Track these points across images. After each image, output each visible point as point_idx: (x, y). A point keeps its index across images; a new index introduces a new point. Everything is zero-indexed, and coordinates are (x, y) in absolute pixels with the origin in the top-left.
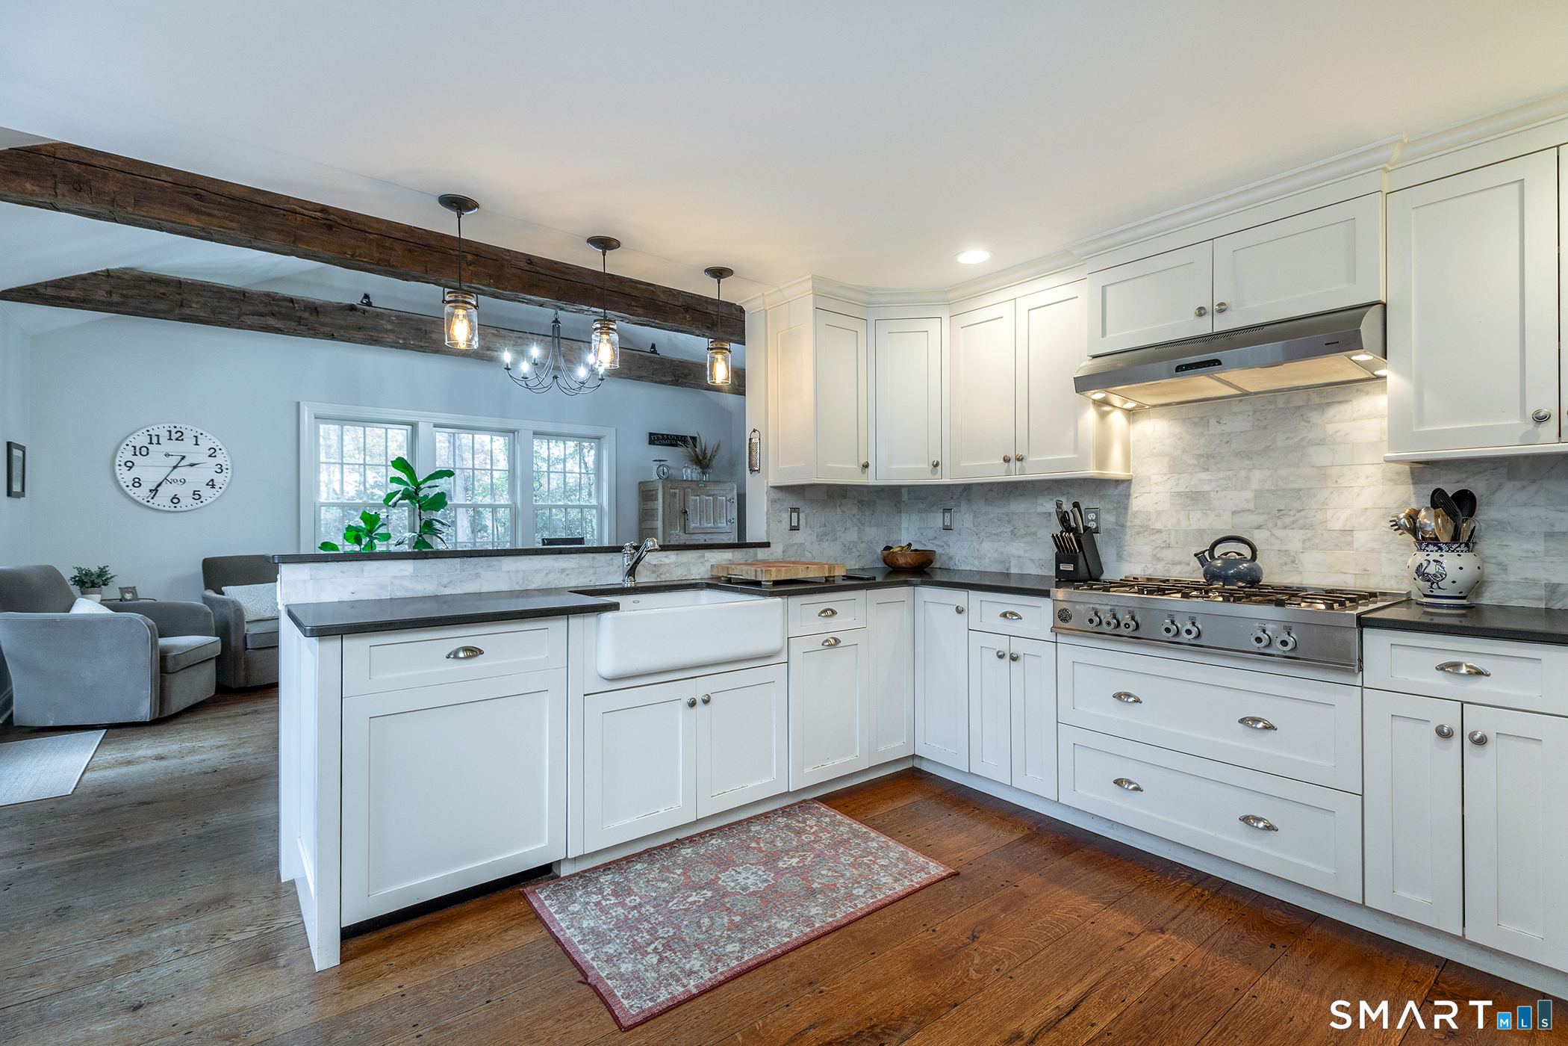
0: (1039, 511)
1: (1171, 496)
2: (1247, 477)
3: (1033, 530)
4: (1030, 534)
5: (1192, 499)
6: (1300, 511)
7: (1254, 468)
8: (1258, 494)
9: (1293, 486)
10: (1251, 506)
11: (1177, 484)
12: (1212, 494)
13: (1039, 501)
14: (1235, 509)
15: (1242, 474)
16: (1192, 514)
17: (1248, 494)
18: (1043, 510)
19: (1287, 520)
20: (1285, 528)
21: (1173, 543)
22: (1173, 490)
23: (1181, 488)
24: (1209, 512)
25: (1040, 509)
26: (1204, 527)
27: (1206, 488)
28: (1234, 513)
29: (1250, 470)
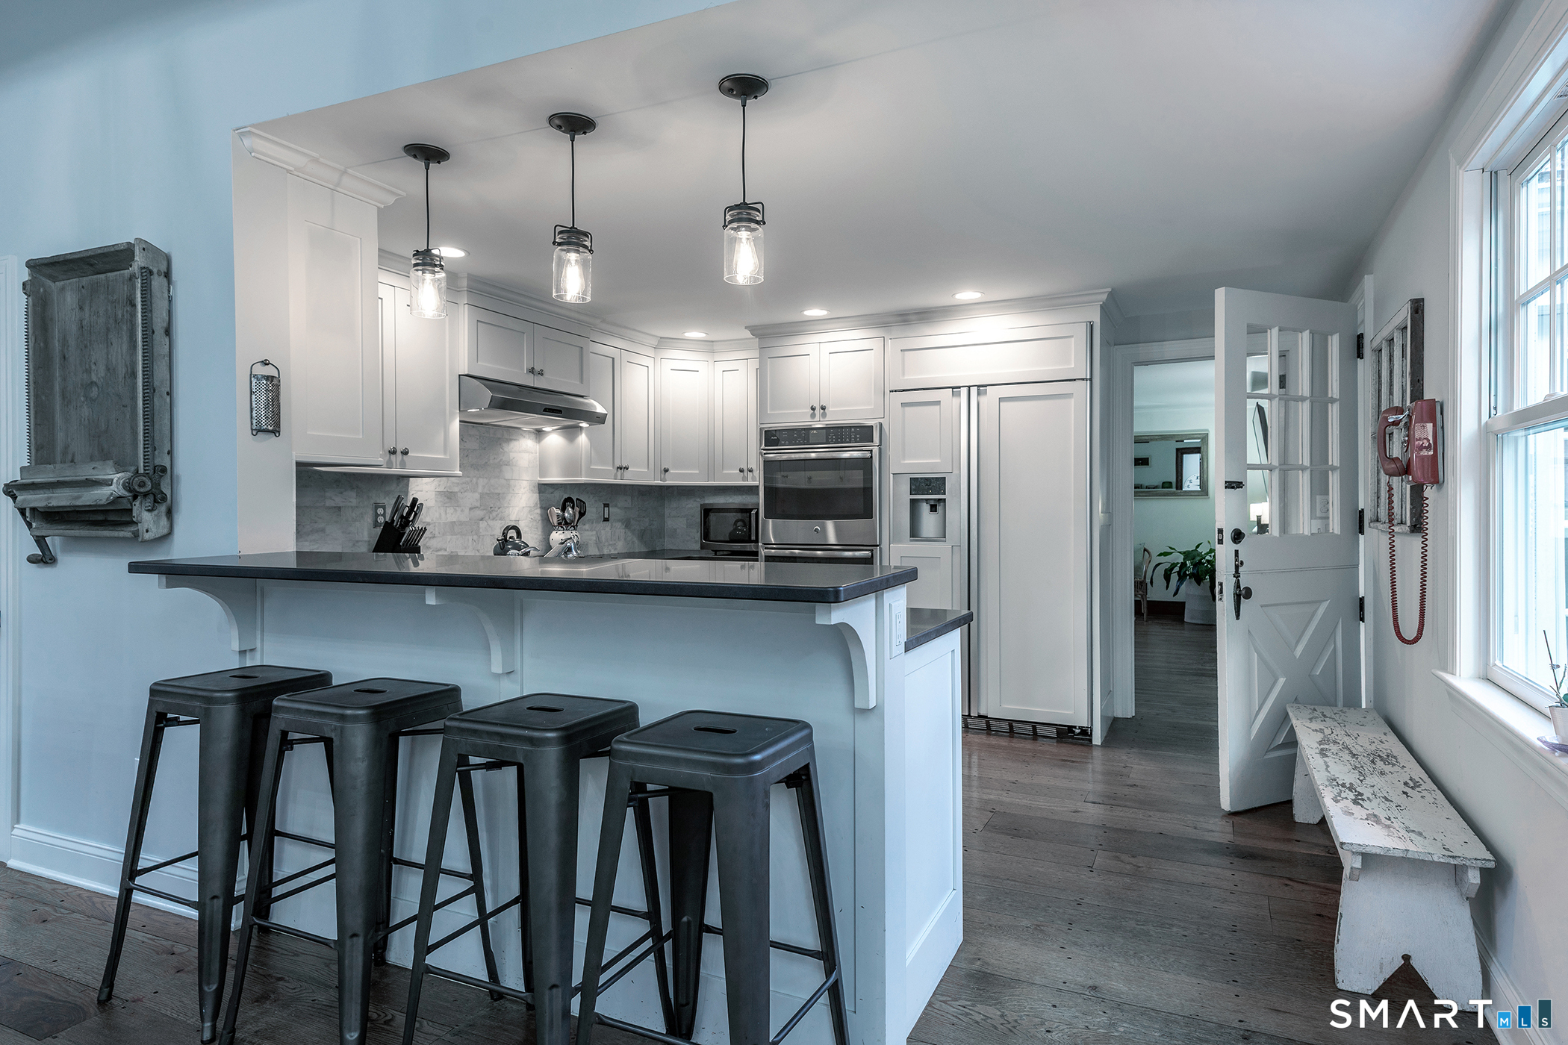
0: (327, 505)
1: (436, 495)
2: (477, 483)
3: (322, 525)
4: (317, 531)
5: (448, 498)
6: (499, 508)
7: (480, 477)
8: (482, 495)
9: (497, 491)
10: (478, 504)
11: (439, 485)
12: (459, 494)
13: (328, 494)
14: (470, 506)
15: (474, 480)
16: (448, 509)
17: (477, 496)
18: (333, 504)
19: (494, 514)
20: (493, 520)
21: (437, 534)
22: (437, 490)
23: (441, 489)
24: (457, 508)
25: (329, 503)
26: (455, 520)
27: (456, 489)
28: (471, 509)
29: (478, 478)
